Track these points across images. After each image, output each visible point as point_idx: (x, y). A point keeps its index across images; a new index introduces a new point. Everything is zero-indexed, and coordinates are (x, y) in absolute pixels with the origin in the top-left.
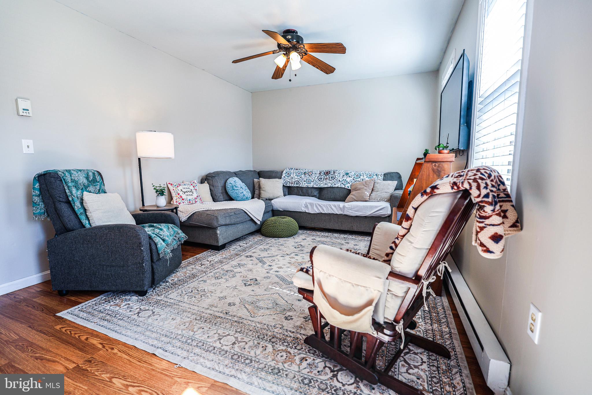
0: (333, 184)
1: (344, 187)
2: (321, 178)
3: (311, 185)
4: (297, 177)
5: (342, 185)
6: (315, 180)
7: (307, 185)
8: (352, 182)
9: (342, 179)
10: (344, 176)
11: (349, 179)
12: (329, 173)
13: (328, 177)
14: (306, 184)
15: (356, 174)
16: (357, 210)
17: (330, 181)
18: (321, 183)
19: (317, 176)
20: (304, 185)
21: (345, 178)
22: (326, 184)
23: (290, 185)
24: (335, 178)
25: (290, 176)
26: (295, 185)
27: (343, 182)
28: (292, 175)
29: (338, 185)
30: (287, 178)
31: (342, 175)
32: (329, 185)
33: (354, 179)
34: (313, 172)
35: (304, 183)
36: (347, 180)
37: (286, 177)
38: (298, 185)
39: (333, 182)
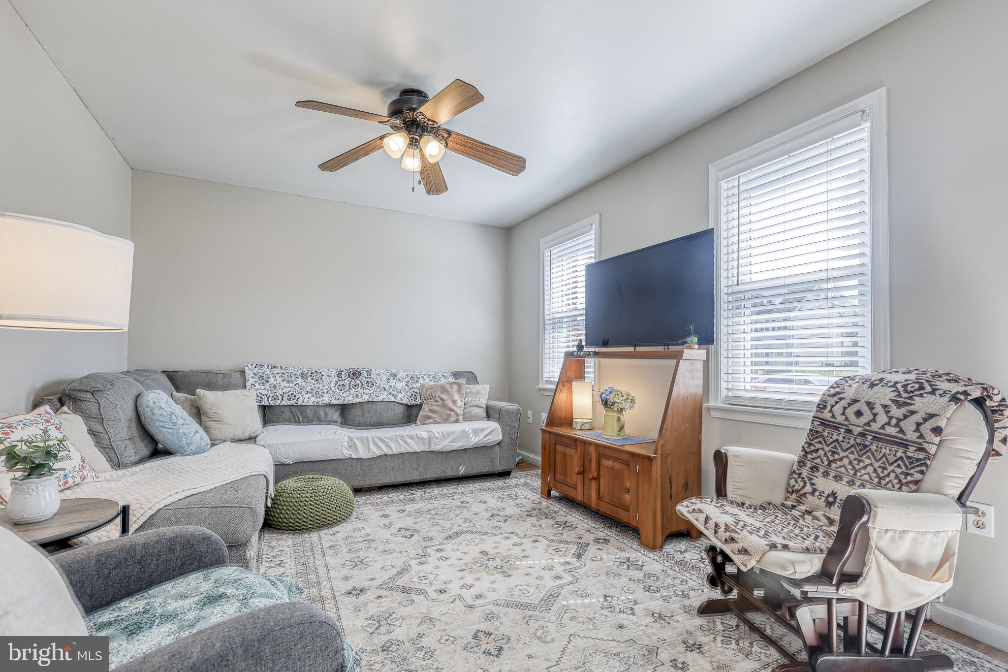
0: (373, 396)
1: (393, 400)
2: (343, 385)
3: (325, 400)
4: (287, 385)
5: (389, 396)
6: (331, 389)
7: (316, 400)
8: (405, 390)
9: (388, 386)
10: (389, 379)
11: (399, 386)
12: (360, 375)
13: (358, 382)
14: (313, 399)
15: (410, 376)
16: (454, 440)
17: (365, 391)
18: (344, 395)
19: (334, 380)
20: (308, 400)
21: (392, 382)
22: (357, 396)
23: (272, 403)
24: (375, 384)
25: (267, 381)
26: (286, 402)
27: (391, 391)
28: (272, 380)
29: (383, 396)
30: (259, 387)
31: (385, 378)
32: (366, 398)
33: (409, 385)
34: (323, 373)
35: (306, 396)
36: (397, 387)
37: (256, 385)
38: (292, 402)
39: (372, 391)
